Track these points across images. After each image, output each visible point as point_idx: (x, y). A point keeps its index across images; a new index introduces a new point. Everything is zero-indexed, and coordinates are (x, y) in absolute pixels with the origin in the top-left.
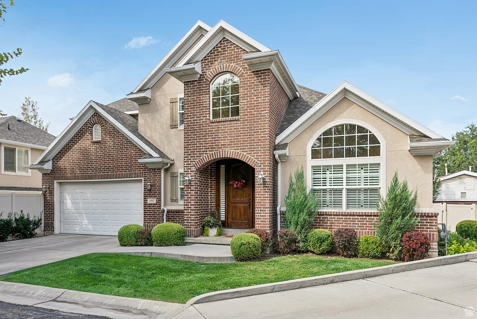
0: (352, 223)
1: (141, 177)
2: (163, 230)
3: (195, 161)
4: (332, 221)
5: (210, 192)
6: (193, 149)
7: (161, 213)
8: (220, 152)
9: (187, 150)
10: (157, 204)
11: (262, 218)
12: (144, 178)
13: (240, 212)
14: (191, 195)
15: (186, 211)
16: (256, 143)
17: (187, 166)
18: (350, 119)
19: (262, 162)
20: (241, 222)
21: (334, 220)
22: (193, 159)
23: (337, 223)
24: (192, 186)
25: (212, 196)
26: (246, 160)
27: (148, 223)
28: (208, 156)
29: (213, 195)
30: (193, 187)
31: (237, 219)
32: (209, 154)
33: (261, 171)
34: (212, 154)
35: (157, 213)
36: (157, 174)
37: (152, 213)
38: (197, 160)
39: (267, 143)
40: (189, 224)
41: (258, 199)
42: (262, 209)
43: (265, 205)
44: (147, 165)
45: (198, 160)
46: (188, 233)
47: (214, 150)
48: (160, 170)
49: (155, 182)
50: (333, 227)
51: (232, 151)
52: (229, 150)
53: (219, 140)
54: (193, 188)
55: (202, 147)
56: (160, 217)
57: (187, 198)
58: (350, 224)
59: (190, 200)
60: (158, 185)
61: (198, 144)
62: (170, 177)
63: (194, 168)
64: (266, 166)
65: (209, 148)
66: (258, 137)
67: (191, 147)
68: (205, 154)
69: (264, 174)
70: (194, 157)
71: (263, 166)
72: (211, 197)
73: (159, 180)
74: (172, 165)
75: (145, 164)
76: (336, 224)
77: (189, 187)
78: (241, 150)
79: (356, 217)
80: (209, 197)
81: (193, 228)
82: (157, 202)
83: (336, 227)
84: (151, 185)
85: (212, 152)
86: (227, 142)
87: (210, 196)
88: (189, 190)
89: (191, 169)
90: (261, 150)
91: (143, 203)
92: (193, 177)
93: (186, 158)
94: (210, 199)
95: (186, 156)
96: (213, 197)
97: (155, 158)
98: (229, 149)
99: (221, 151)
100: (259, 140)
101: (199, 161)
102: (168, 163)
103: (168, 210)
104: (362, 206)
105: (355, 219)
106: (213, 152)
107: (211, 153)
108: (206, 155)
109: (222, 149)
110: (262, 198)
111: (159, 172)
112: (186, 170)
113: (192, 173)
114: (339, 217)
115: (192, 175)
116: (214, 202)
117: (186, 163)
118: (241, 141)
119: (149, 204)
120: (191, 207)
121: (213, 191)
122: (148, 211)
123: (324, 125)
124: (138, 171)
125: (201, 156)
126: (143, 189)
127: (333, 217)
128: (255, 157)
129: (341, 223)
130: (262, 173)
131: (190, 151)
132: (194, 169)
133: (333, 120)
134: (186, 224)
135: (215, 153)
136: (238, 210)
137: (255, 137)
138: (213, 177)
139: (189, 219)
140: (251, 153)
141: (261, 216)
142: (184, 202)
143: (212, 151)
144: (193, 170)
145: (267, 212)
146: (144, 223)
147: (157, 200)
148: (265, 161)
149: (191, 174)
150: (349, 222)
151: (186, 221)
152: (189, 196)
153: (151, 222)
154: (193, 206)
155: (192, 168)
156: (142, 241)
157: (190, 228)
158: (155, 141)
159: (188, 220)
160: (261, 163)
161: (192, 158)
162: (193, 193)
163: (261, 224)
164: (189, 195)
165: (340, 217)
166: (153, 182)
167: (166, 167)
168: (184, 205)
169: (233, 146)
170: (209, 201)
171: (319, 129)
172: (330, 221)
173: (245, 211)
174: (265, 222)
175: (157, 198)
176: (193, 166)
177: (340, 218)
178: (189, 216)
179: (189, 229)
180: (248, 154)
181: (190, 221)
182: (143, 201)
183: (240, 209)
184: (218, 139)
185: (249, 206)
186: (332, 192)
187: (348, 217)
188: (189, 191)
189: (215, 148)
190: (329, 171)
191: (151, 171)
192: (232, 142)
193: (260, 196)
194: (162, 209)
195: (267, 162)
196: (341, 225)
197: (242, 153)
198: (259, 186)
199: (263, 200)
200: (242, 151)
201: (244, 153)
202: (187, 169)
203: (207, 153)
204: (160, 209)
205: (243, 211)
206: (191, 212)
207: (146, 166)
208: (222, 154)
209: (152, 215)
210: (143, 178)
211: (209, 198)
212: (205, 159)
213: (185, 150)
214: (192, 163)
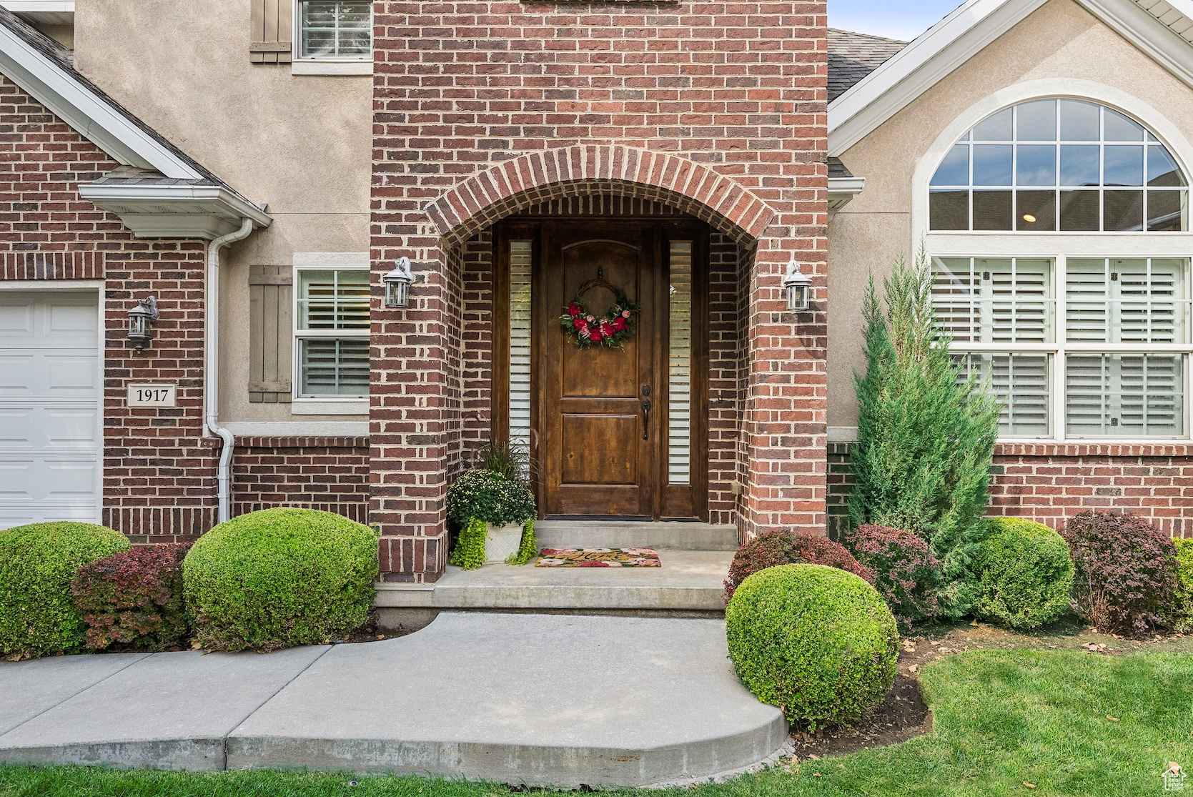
0: (1095, 488)
1: (89, 279)
2: (267, 559)
3: (433, 193)
4: (1019, 480)
5: (466, 355)
6: (428, 131)
7: (204, 453)
8: (576, 153)
9: (392, 130)
10: (179, 412)
11: (792, 475)
12: (108, 285)
13: (602, 449)
14: (409, 365)
15: (383, 447)
16: (765, 120)
17: (393, 212)
18: (1083, 81)
19: (794, 213)
20: (605, 491)
21: (1024, 476)
22: (425, 182)
23: (1039, 491)
24: (422, 316)
25: (476, 374)
26: (715, 198)
27: (126, 502)
28: (509, 167)
29: (480, 370)
30: (425, 323)
31: (587, 477)
32: (515, 161)
33: (786, 257)
34: (535, 159)
35: (179, 452)
36: (185, 266)
37: (152, 452)
38: (449, 188)
39: (815, 126)
40: (403, 513)
41: (772, 385)
42: (792, 435)
43: (809, 416)
44: (126, 221)
45: (454, 187)
46: (396, 559)
47: (546, 139)
48: (200, 247)
49: (174, 305)
50: (1022, 506)
51: (640, 151)
52: (626, 148)
53: (570, 94)
54: (422, 328)
55: (476, 124)
56: (202, 472)
57: (390, 377)
58: (1089, 491)
59: (409, 389)
60: (186, 319)
61: (455, 106)
62: (248, 290)
63: (432, 224)
64: (812, 232)
65: (515, 132)
66: (775, 95)
67: (412, 118)
68: (497, 157)
69: (804, 270)
70: (435, 169)
71: (798, 232)
72: (470, 380)
73: (192, 295)
74: (260, 229)
75: (115, 214)
76: (1034, 495)
77: (404, 320)
78: (689, 152)
79: (1111, 465)
80: (461, 380)
81: (421, 535)
82: (179, 402)
83: (1033, 506)
84: (150, 321)
85: (533, 151)
86: (613, 106)
87: (466, 374)
88: (403, 335)
89: (413, 230)
90: (786, 158)
91: (101, 408)
92: (426, 273)
93: (384, 175)
94: (462, 390)
95: (385, 161)
96: (480, 378)
97: (177, 181)
98: (629, 143)
99: (583, 147)
100: (777, 108)
101: (462, 191)
102: (242, 218)
103: (238, 439)
104: (1115, 422)
105: (1107, 471)
106: (541, 153)
107: (528, 154)
108: (500, 165)
109: (590, 137)
110: (792, 384)
111: (191, 257)
112: (384, 234)
113: (418, 249)
114: (1046, 466)
115: (417, 260)
116: (483, 403)
117: (384, 200)
118: (686, 107)
119: (135, 411)
120: (411, 427)
121: (480, 352)
122: (127, 442)
123: (983, 96)
124: (73, 247)
125: (471, 169)
126: (102, 339)
127: (1021, 464)
128: (761, 187)
129: (1052, 491)
130: (792, 264)
131: (407, 138)
132: (432, 230)
133: (1016, 78)
134: (382, 511)
135: (549, 157)
136: (591, 438)
137: (759, 95)
138: (480, 292)
139: (403, 486)
140: (740, 170)
141: (786, 467)
142: (374, 402)
143: (531, 145)
144: (427, 235)
145: (814, 447)
146: (106, 502)
147: (179, 393)
148: (809, 207)
149: (412, 255)
150: (1083, 485)
151: (382, 499)
152: (404, 370)
153: (148, 497)
154: (424, 422)
155: (420, 225)
156: (117, 622)
157: (409, 531)
158: (166, 113)
159: (396, 491)
160: (785, 219)
161: (420, 176)
162: (424, 352)
163: (786, 506)
164: (404, 366)
165: (1051, 464)
166: (159, 305)
167: (231, 237)
168: (373, 415)
169: (645, 126)
170: (462, 399)
171: (962, 110)
172: (1010, 480)
173: (623, 441)
174: (807, 494)
175: (182, 383)
176: (424, 218)
177: (1049, 471)
178: (403, 471)
179: (401, 538)
180: (722, 170)
181: (403, 497)
182: (102, 398)
183: (601, 434)
184: (566, 87)
185: (641, 421)
186: (1011, 364)
187: (1080, 465)
188: (404, 345)
189: (549, 133)
190: (990, 281)
191: (151, 251)
192: (639, 108)
193: (780, 372)
194: (206, 434)
195: (815, 215)
196: (1051, 497)
197: (695, 164)
198: (779, 324)
199: (795, 391)
200: (695, 157)
201: (703, 165)
202: (389, 229)
203: (506, 152)
204: (200, 432)
205: (613, 444)
206: (411, 453)
207: (118, 226)
208: (591, 161)
209: (153, 462)
210: (101, 286)
211: (462, 385)
212: (495, 184)
213: (376, 130)
214: (419, 200)
